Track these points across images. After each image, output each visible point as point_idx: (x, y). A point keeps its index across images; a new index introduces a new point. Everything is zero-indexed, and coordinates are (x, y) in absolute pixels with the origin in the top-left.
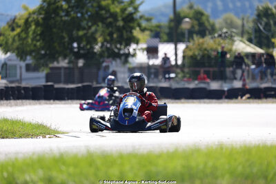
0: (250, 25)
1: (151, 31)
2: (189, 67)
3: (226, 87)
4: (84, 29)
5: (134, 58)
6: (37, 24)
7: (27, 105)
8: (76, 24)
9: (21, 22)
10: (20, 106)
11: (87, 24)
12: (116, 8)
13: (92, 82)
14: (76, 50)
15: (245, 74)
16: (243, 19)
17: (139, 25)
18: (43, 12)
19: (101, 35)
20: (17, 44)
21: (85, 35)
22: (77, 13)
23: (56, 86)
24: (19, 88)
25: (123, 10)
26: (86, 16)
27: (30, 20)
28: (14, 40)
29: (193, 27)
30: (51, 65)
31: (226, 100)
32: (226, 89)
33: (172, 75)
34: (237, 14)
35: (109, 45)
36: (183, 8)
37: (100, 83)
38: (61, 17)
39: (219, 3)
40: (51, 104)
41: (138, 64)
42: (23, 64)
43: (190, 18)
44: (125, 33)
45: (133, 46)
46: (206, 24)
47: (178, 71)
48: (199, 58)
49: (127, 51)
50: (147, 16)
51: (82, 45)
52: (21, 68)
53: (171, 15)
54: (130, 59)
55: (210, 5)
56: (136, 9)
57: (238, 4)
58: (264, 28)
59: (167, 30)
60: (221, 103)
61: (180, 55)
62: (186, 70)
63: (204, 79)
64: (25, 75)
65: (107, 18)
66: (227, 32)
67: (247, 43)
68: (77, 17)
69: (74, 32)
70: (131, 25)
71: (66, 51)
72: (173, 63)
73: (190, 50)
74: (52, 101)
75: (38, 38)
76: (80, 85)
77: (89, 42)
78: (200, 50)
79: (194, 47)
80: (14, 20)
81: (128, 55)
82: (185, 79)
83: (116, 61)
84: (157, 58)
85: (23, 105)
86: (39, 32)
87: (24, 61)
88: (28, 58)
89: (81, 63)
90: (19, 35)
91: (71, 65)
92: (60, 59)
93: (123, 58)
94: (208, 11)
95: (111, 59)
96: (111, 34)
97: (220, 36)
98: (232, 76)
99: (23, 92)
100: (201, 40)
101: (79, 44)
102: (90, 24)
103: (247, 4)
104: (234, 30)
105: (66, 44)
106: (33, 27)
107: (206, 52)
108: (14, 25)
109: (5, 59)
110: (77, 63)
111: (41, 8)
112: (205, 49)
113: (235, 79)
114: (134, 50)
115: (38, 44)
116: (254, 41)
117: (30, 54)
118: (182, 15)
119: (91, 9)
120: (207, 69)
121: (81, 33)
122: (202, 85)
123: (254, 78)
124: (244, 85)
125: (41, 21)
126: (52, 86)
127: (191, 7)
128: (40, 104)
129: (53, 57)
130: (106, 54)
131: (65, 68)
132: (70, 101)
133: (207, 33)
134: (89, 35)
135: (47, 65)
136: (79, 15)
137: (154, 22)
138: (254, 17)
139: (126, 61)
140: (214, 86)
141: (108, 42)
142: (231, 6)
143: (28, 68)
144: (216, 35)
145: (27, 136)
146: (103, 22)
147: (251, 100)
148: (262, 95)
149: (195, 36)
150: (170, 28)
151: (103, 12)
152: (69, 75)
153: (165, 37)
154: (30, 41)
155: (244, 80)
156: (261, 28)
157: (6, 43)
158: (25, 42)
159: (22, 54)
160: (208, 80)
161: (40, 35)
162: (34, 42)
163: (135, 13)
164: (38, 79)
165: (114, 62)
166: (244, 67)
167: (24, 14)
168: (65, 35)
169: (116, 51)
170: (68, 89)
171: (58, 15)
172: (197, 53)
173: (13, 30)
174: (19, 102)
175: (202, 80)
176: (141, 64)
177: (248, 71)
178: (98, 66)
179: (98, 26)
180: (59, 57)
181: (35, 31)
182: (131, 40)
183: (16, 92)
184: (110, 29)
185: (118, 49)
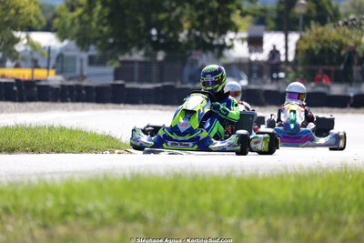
1: (254, 15)
2: (304, 64)
3: (352, 92)
4: (165, 11)
5: (231, 51)
6: (105, 3)
7: (88, 109)
8: (156, 4)
10: (80, 110)
11: (170, 5)
13: (175, 81)
14: (155, 39)
17: (239, 7)
19: (188, 19)
20: (76, 29)
21: (168, 19)
23: (129, 85)
24: (79, 88)
28: (73, 24)
29: (309, 11)
30: (122, 58)
31: (352, 110)
32: (352, 94)
33: (282, 75)
35: (198, 33)
37: (185, 83)
40: (122, 109)
41: (235, 59)
42: (85, 56)
44: (220, 16)
45: (231, 35)
46: (327, 7)
47: (289, 69)
48: (317, 52)
49: (221, 42)
51: (163, 32)
52: (81, 60)
54: (226, 52)
59: (275, 15)
60: (345, 113)
61: (292, 48)
62: (300, 69)
64: (88, 70)
66: (354, 19)
69: (153, 15)
70: (230, 6)
71: (142, 40)
72: (283, 58)
73: (305, 42)
74: (122, 105)
75: (105, 21)
76: (159, 85)
77: (171, 29)
78: (318, 41)
79: (311, 38)
81: (223, 47)
83: (207, 54)
84: (261, 50)
85: (83, 109)
86: (106, 14)
87: (87, 50)
88: (92, 47)
89: (161, 56)
90: (80, 16)
91: (148, 59)
92: (134, 50)
93: (216, 51)
95: (200, 52)
96: (201, 18)
97: (346, 24)
99: (84, 92)
100: (320, 29)
101: (158, 31)
102: (174, 5)
105: (142, 30)
106: (99, 7)
107: (326, 45)
108: (75, 4)
109: (62, 49)
110: (155, 56)
112: (326, 41)
114: (231, 40)
115: (105, 29)
117: (95, 43)
120: (326, 67)
121: (162, 16)
122: (320, 89)
126: (122, 85)
128: (106, 108)
129: (124, 46)
130: (194, 45)
131: (140, 63)
132: (145, 106)
133: (329, 19)
134: (172, 19)
135: (116, 58)
137: (259, 5)
139: (220, 55)
140: (336, 89)
141: (197, 29)
143: (92, 61)
144: (341, 23)
145: (89, 150)
146: (191, 3)
149: (312, 23)
150: (279, 12)
152: (145, 71)
153: (272, 24)
154: (94, 24)
157: (63, 27)
158: (88, 27)
159: (83, 42)
160: (329, 83)
161: (109, 17)
162: (101, 27)
164: (103, 76)
165: (204, 56)
168: (141, 19)
169: (208, 41)
170: (144, 90)
172: (314, 46)
173: (72, 9)
174: (79, 105)
176: (240, 59)
178: (184, 61)
179: (184, 7)
180: (132, 47)
181: (101, 13)
182: (229, 26)
183: (75, 93)
184: (201, 12)
185: (210, 38)
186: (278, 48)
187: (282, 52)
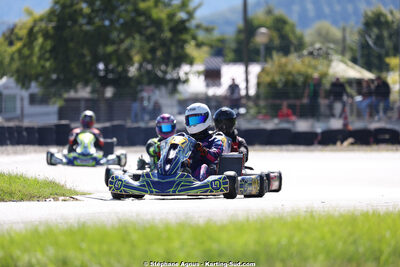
0: (353, 38)
1: (211, 46)
2: (266, 98)
3: (319, 128)
4: (113, 43)
5: (186, 86)
6: (46, 36)
7: (30, 152)
8: (102, 36)
9: (23, 33)
10: (21, 154)
11: (119, 37)
12: (160, 14)
13: (125, 120)
14: (102, 74)
15: (348, 109)
16: (344, 30)
17: (194, 38)
18: (55, 19)
20: (15, 65)
21: (116, 51)
22: (103, 20)
23: (74, 125)
24: (19, 129)
25: (171, 16)
26: (117, 25)
27: (36, 29)
28: (12, 59)
29: (271, 40)
30: (66, 96)
31: (320, 147)
32: (319, 130)
33: (242, 111)
34: (335, 22)
35: (149, 67)
36: (258, 14)
38: (81, 26)
39: (310, 7)
41: (191, 94)
42: (25, 94)
43: (267, 28)
44: (173, 48)
45: (185, 68)
46: (291, 36)
47: (251, 104)
48: (280, 85)
49: (175, 76)
50: (205, 24)
51: (111, 66)
52: (22, 99)
53: (241, 24)
54: (181, 87)
55: (296, 8)
56: (191, 15)
57: (338, 8)
58: (375, 43)
59: (233, 45)
60: (312, 151)
61: (253, 81)
62: (262, 103)
63: (288, 115)
64: (29, 109)
65: (147, 28)
66: (320, 49)
67: (350, 64)
68: (104, 26)
69: (100, 49)
70: (185, 37)
71: (88, 75)
72: (243, 92)
73: (268, 74)
75: (47, 55)
76: (107, 124)
77: (120, 62)
78: (282, 73)
79: (273, 69)
80: (12, 30)
81: (177, 81)
82: (260, 117)
83: (160, 89)
84: (219, 84)
85: (24, 152)
86: (48, 47)
87: (28, 88)
88: (33, 84)
89: (109, 92)
90: (20, 51)
91: (96, 96)
92: (79, 86)
93: (170, 85)
94: (293, 18)
95: (152, 87)
96: (153, 51)
97: (311, 53)
98: (328, 112)
99: (25, 134)
100: (284, 60)
101: (106, 66)
102: (122, 36)
103: (350, 8)
104: (332, 46)
106: (40, 40)
107: (290, 77)
108: (13, 37)
110: (103, 93)
111: (52, 12)
112: (290, 73)
113: (333, 115)
114: (186, 74)
115: (48, 64)
116: (360, 61)
117: (36, 78)
118: (256, 23)
119: (124, 14)
120: (292, 102)
121: (110, 49)
122: (285, 126)
123: (359, 115)
124: (345, 125)
125: (51, 31)
126: (67, 126)
127: (269, 12)
129: (69, 83)
130: (145, 80)
131: (87, 100)
133: (292, 49)
134: (121, 51)
135: (60, 96)
136: (107, 23)
137: (216, 34)
138: (360, 26)
139: (174, 91)
140: (302, 126)
141: (149, 62)
142: (327, 10)
143: (33, 100)
144: (305, 52)
145: (31, 198)
146: (141, 33)
147: (356, 147)
148: (372, 140)
149: (274, 53)
150: (239, 42)
151: (142, 19)
153: (231, 55)
154: (35, 59)
155: (346, 118)
156: (371, 43)
158: (28, 62)
159: (23, 79)
160: (294, 118)
161: (51, 51)
162: (42, 62)
163: (188, 20)
164: (46, 116)
165: (157, 92)
166: (345, 98)
167: (27, 21)
168: (86, 51)
169: (160, 74)
171: (75, 22)
172: (277, 79)
173: (11, 43)
174: (20, 148)
175: (284, 117)
176: (196, 94)
177: (352, 105)
178: (135, 97)
179: (134, 38)
180: (77, 83)
181: (42, 47)
182: (183, 59)
183: (16, 135)
184: (152, 44)
185: (162, 72)
186: (237, 82)
187: (242, 86)
